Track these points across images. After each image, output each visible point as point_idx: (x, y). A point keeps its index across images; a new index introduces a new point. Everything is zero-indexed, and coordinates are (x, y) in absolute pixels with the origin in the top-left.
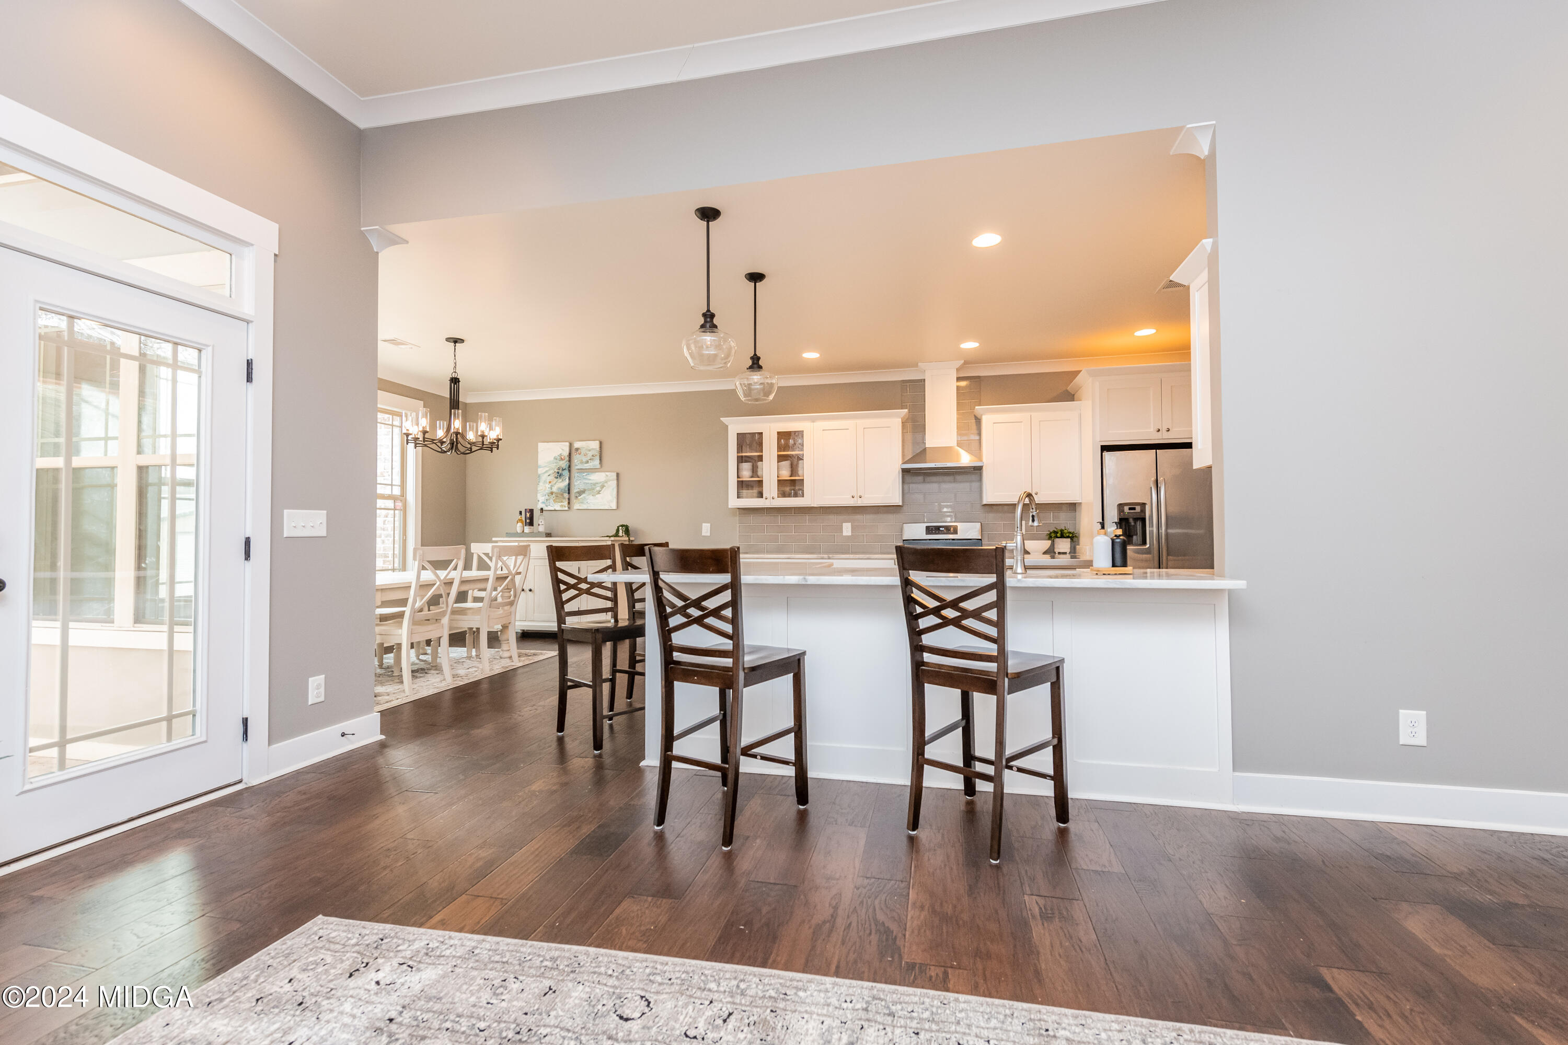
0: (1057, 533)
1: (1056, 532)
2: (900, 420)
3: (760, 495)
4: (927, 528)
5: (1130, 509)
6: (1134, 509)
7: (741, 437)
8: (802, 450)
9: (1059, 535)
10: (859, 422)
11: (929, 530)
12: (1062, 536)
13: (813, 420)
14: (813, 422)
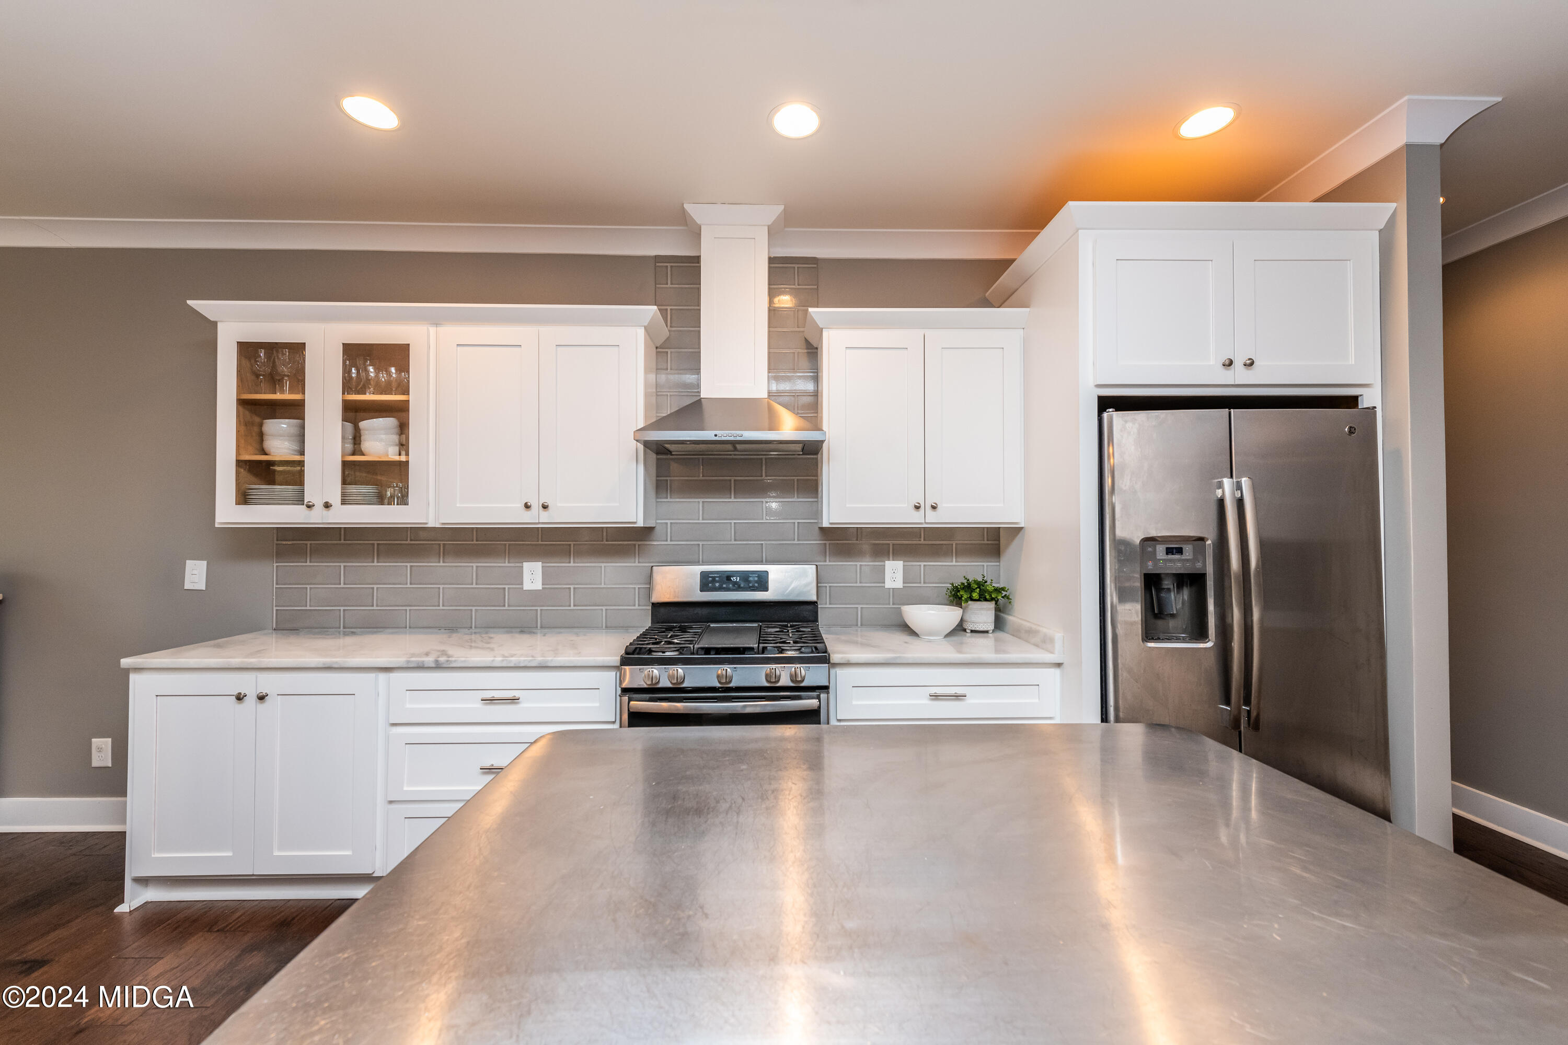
0: (973, 590)
1: (968, 587)
2: (641, 332)
3: (299, 499)
4: (704, 576)
5: (1169, 551)
6: (1180, 551)
7: (247, 350)
8: (406, 391)
9: (975, 595)
10: (547, 331)
11: (707, 582)
12: (982, 598)
13: (436, 322)
14: (437, 324)
